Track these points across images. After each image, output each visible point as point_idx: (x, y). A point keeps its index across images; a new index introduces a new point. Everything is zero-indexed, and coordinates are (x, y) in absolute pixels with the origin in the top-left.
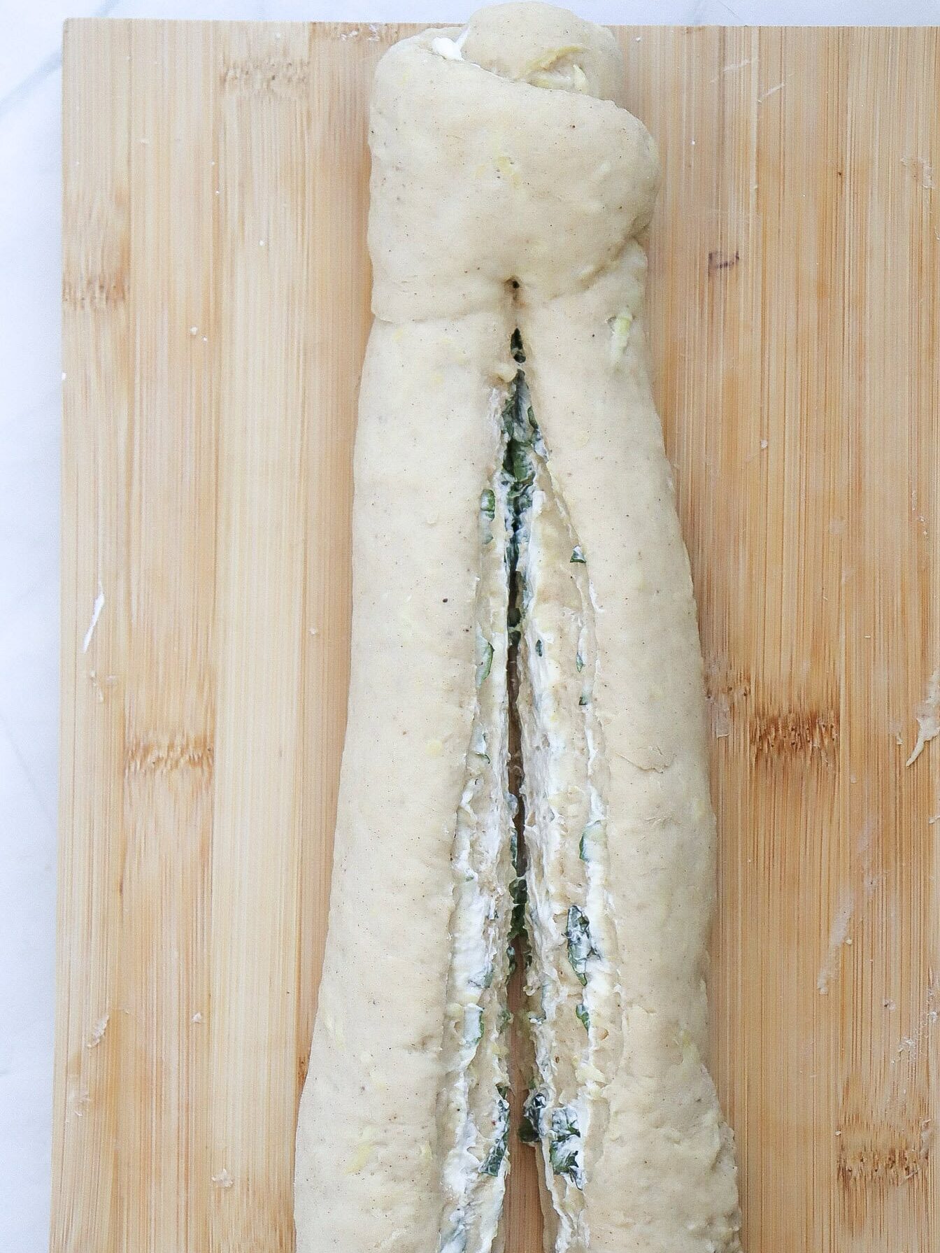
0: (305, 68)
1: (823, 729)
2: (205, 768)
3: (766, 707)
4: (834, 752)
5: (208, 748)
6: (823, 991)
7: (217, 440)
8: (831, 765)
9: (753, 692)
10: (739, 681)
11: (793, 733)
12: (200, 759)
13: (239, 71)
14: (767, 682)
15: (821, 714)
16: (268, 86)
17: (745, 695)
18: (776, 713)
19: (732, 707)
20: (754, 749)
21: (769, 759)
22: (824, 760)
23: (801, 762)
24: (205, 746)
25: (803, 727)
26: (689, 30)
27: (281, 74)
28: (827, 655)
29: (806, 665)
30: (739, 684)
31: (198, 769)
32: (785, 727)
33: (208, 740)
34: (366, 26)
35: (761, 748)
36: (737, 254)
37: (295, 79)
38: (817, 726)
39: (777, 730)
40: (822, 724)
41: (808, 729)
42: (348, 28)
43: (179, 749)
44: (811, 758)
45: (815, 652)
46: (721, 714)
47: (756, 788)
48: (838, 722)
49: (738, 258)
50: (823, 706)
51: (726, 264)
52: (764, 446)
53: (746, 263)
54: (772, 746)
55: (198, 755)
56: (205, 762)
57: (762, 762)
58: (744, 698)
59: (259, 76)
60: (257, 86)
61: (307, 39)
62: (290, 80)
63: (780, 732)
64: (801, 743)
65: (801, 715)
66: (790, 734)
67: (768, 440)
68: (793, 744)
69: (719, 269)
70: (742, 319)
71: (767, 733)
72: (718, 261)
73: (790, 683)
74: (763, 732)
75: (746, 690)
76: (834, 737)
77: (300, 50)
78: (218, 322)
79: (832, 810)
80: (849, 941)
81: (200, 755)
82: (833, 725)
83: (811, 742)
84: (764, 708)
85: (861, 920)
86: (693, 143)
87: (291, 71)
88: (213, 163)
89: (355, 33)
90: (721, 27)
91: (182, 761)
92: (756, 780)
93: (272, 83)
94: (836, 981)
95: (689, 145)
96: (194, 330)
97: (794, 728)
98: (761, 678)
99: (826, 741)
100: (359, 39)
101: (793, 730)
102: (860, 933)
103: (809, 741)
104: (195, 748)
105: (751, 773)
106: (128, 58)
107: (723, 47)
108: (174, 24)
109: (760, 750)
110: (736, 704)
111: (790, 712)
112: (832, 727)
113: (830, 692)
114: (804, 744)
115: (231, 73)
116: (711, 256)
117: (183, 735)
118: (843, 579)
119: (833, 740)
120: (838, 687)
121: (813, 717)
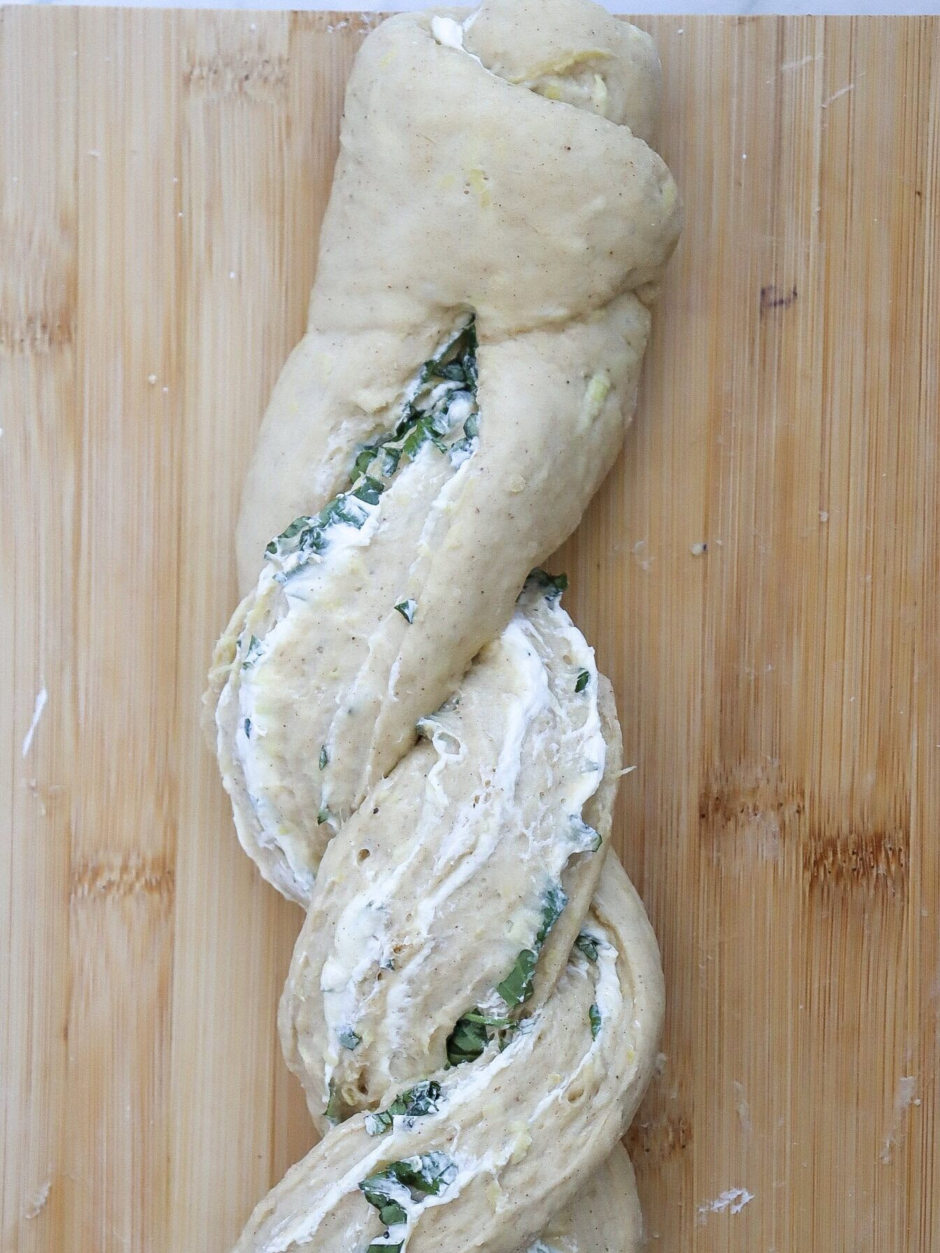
0: (284, 66)
1: (890, 853)
2: (165, 895)
3: (823, 825)
4: (903, 879)
5: (167, 870)
6: (886, 1160)
7: (180, 509)
8: (898, 896)
9: (807, 810)
10: (791, 795)
11: (854, 857)
12: (159, 883)
13: (205, 69)
14: (824, 796)
15: (887, 836)
16: (241, 87)
17: (798, 812)
18: (834, 834)
19: (783, 826)
20: (808, 875)
21: (826, 887)
22: (890, 890)
23: (863, 893)
24: (164, 868)
25: (866, 851)
26: (741, 21)
27: (255, 75)
28: (896, 765)
29: (870, 778)
30: (791, 798)
31: (156, 896)
32: (844, 851)
33: (168, 861)
34: (357, 15)
35: (815, 874)
36: (795, 288)
37: (272, 79)
38: (883, 848)
39: (835, 853)
40: (888, 846)
41: (871, 852)
42: (336, 17)
43: (134, 872)
44: (875, 888)
45: (882, 763)
46: (770, 835)
47: (810, 922)
48: (908, 844)
49: (795, 294)
50: (890, 826)
51: (781, 302)
52: (825, 519)
53: (806, 300)
54: (830, 872)
55: (156, 878)
56: (164, 886)
57: (817, 892)
58: (797, 814)
59: (230, 76)
60: (228, 87)
61: (286, 30)
62: (266, 80)
63: (839, 855)
64: (864, 868)
65: (863, 838)
66: (850, 859)
67: (828, 512)
68: (854, 870)
69: (773, 307)
70: (799, 366)
71: (824, 856)
72: (772, 297)
73: (852, 798)
74: (818, 856)
75: (799, 806)
76: (903, 862)
77: (278, 45)
78: (181, 370)
79: (899, 948)
80: (917, 1102)
81: (158, 878)
82: (902, 848)
83: (875, 868)
84: (820, 829)
85: (932, 1077)
86: (744, 156)
87: (268, 69)
88: (175, 180)
89: (343, 24)
90: (778, 16)
91: (138, 886)
92: (811, 911)
93: (247, 84)
94: (902, 1148)
95: (739, 157)
96: (153, 378)
97: (855, 851)
98: (817, 791)
99: (893, 867)
100: (348, 32)
101: (853, 853)
102: (931, 1092)
103: (873, 867)
104: (152, 869)
105: (804, 903)
106: (75, 53)
107: (781, 42)
108: (129, 12)
109: (814, 878)
110: (787, 823)
111: (851, 832)
112: (900, 850)
113: (898, 811)
114: (867, 869)
115: (196, 72)
116: (763, 292)
117: (139, 855)
118: (916, 678)
119: (902, 865)
120: (908, 804)
121: (878, 839)
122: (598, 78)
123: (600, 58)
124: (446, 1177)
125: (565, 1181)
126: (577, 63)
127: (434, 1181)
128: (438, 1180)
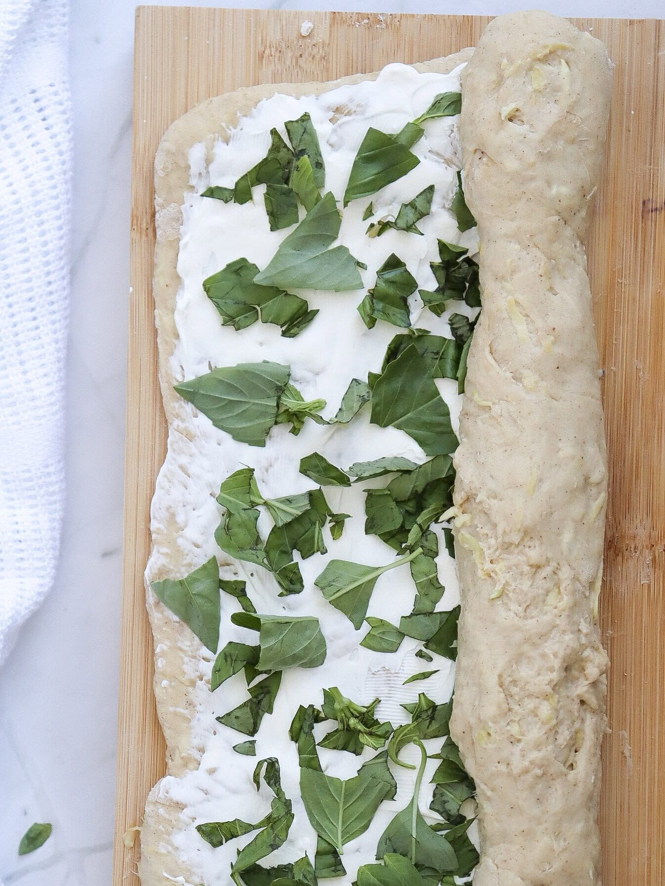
0: (326, 48)
10: (659, 540)
13: (273, 50)
16: (297, 62)
17: (664, 550)
19: (654, 560)
26: (632, 22)
27: (307, 54)
30: (659, 542)
34: (376, 15)
37: (317, 57)
42: (361, 16)
46: (645, 566)
51: (656, 209)
58: (663, 553)
59: (290, 55)
60: (288, 62)
61: (327, 24)
62: (314, 57)
69: (650, 213)
72: (650, 206)
75: (664, 546)
77: (322, 35)
86: (633, 112)
87: (315, 50)
89: (366, 21)
90: (656, 20)
93: (300, 60)
95: (629, 113)
100: (369, 27)
106: (187, 38)
107: (658, 37)
108: (223, 11)
110: (657, 558)
115: (267, 52)
116: (644, 203)
122: (563, 61)
123: (564, 49)
126: (551, 53)
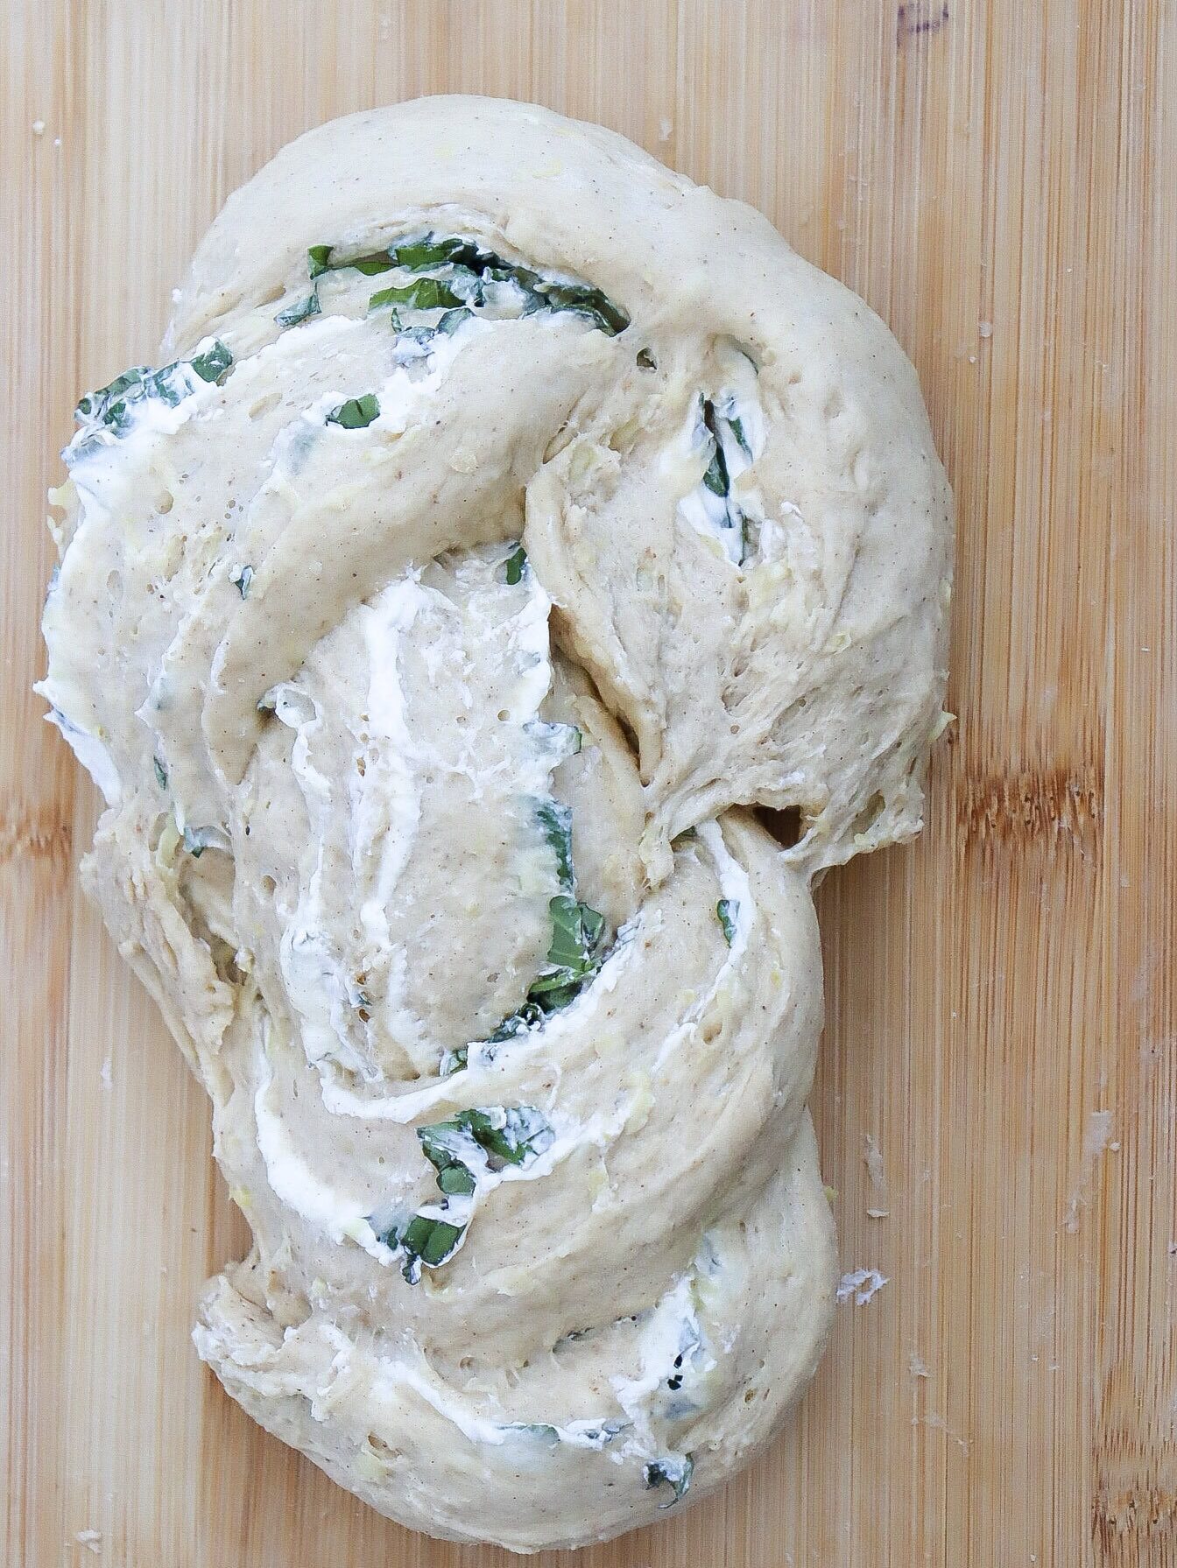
1: (1077, 799)
2: (58, 859)
3: (984, 761)
4: (1095, 834)
5: (62, 825)
6: (1072, 1227)
7: (78, 313)
8: (1089, 858)
9: (962, 736)
11: (1028, 804)
12: (49, 844)
14: (986, 718)
15: (1073, 775)
17: (950, 742)
18: (1000, 772)
20: (964, 831)
21: (988, 848)
22: (1078, 851)
23: (1042, 853)
24: (57, 823)
25: (1045, 795)
28: (1085, 675)
29: (1049, 692)
31: (46, 862)
32: (1014, 796)
33: (62, 812)
35: (974, 829)
36: (946, 7)
38: (1067, 793)
39: (1001, 800)
40: (1076, 789)
41: (1052, 798)
43: (14, 828)
44: (1056, 848)
45: (1065, 671)
47: (966, 894)
48: (1101, 786)
49: (946, 15)
50: (1077, 761)
51: (927, 26)
52: (987, 335)
53: (960, 25)
54: (994, 826)
55: (46, 838)
56: (56, 844)
57: (976, 853)
58: (948, 746)
63: (1007, 803)
64: (1041, 822)
65: (1041, 778)
66: (1022, 808)
67: (992, 322)
68: (1029, 822)
69: (915, 33)
70: (951, 117)
71: (985, 804)
72: (913, 19)
73: (1024, 723)
74: (978, 803)
75: (951, 734)
76: (1095, 812)
78: (79, 113)
79: (1090, 932)
80: (1115, 1146)
81: (49, 838)
82: (1093, 791)
83: (1057, 821)
84: (980, 766)
85: (1135, 1111)
91: (19, 848)
92: (967, 880)
94: (1094, 1212)
96: (39, 126)
97: (1029, 796)
98: (976, 713)
99: (1081, 819)
101: (1027, 799)
102: (1133, 1132)
103: (1053, 819)
104: (41, 824)
105: (958, 870)
109: (973, 833)
110: (934, 757)
111: (1023, 770)
112: (1091, 795)
113: (1088, 738)
114: (1046, 821)
116: (901, 13)
117: (21, 805)
118: (1113, 554)
119: (1093, 816)
120: (1102, 731)
121: (1062, 778)
124: (536, 1144)
125: (696, 1167)
127: (519, 1146)
128: (524, 1146)
